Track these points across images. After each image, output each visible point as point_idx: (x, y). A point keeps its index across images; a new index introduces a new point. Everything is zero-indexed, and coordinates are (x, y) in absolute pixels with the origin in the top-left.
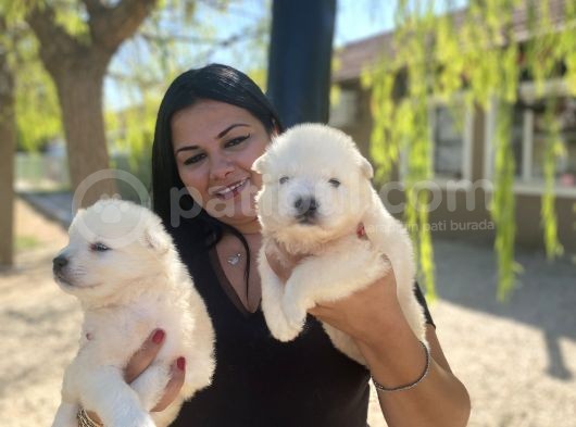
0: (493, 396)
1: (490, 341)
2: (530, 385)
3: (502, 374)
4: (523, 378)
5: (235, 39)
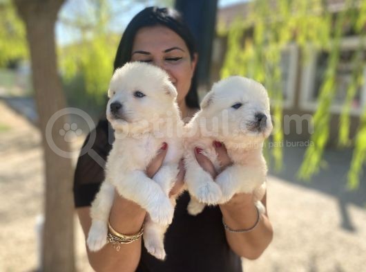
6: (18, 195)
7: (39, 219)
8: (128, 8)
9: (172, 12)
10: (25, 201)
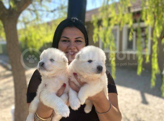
0: (128, 109)
1: (126, 94)
2: (137, 106)
3: (130, 103)
4: (135, 104)
5: (55, 10)
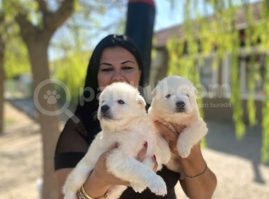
6: (23, 168)
7: (39, 182)
8: (97, 35)
9: (125, 38)
10: (28, 171)
